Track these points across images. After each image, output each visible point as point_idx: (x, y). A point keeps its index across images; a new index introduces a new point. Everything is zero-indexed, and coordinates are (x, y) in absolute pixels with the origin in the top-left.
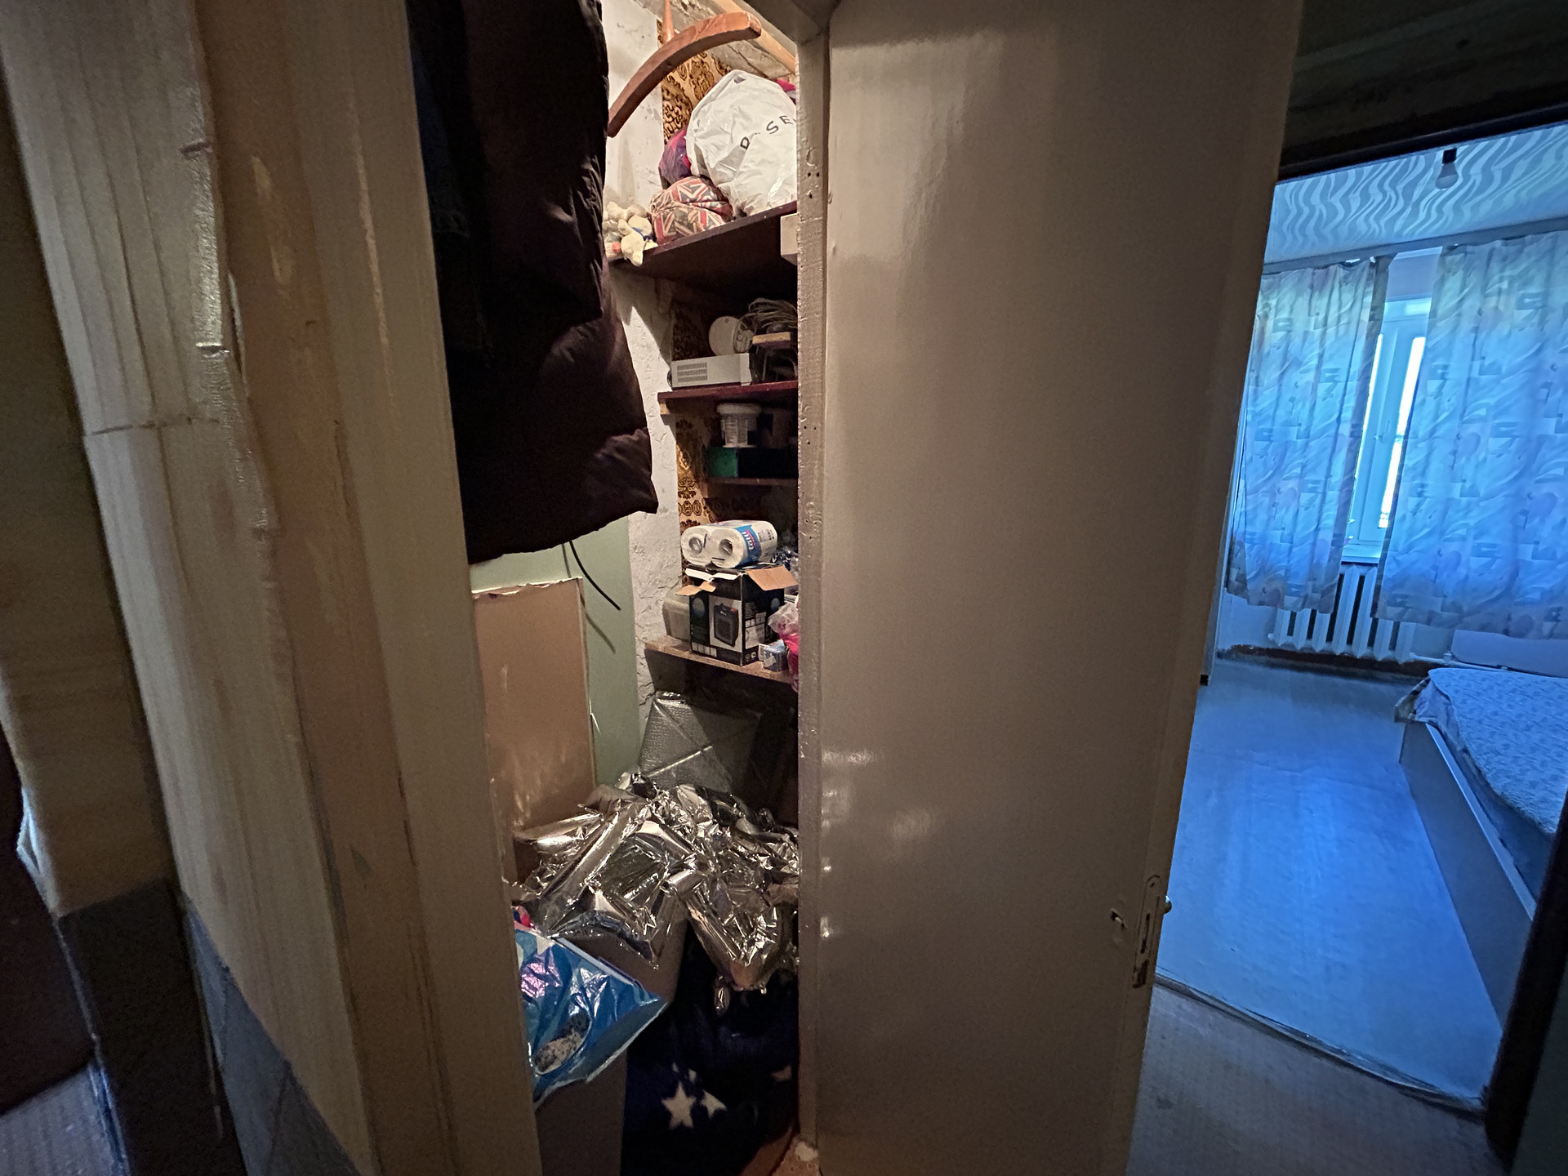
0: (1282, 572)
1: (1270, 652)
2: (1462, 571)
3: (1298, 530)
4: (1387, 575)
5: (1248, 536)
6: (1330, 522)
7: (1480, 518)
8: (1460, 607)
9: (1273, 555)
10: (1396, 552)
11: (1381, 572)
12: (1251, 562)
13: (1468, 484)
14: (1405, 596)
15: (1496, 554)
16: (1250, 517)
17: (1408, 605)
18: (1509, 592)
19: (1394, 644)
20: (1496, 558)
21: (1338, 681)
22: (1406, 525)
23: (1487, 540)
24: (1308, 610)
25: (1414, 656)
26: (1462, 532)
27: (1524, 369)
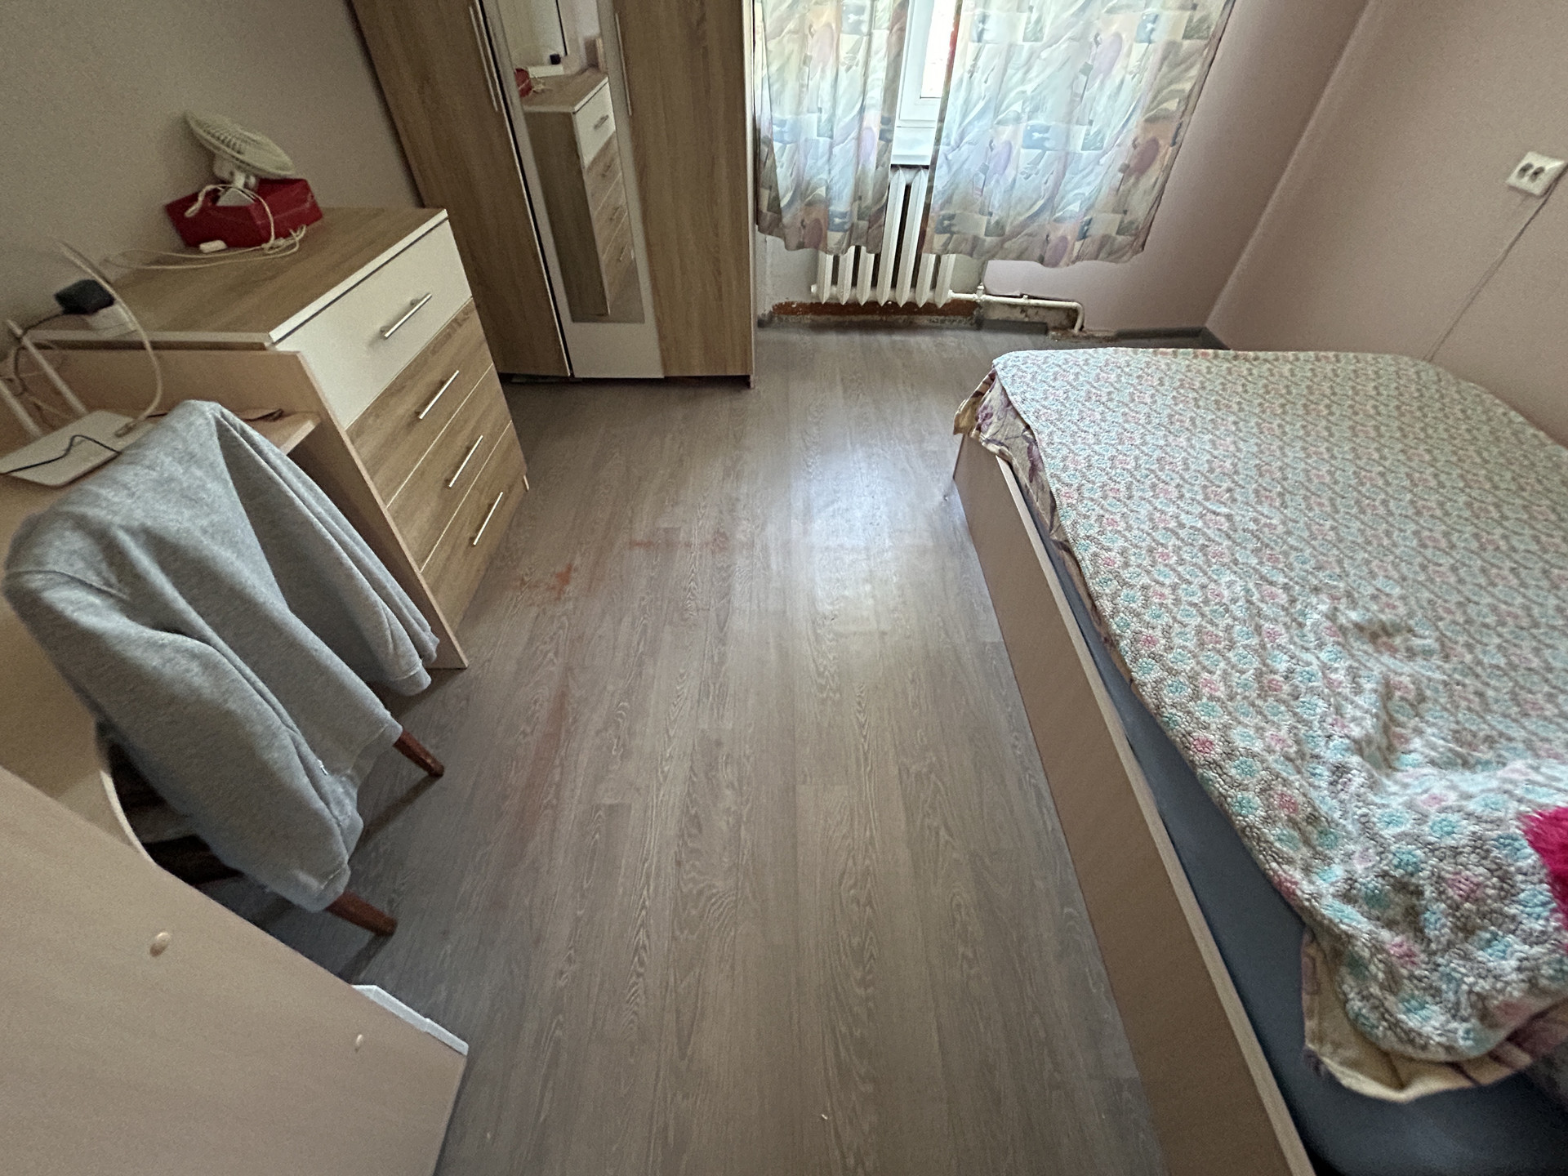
0: (822, 191)
1: (817, 308)
2: (1010, 172)
3: (839, 112)
4: (938, 185)
5: (776, 129)
6: (876, 94)
7: (1038, 80)
8: (1003, 228)
9: (810, 162)
10: (948, 144)
11: (931, 180)
12: (784, 178)
13: (1034, 16)
14: (951, 217)
15: (1047, 144)
16: (775, 87)
17: (955, 229)
18: (1051, 202)
19: (934, 286)
20: (1045, 149)
21: (883, 339)
22: (962, 94)
23: (1040, 120)
24: (852, 249)
25: (951, 295)
26: (1017, 107)
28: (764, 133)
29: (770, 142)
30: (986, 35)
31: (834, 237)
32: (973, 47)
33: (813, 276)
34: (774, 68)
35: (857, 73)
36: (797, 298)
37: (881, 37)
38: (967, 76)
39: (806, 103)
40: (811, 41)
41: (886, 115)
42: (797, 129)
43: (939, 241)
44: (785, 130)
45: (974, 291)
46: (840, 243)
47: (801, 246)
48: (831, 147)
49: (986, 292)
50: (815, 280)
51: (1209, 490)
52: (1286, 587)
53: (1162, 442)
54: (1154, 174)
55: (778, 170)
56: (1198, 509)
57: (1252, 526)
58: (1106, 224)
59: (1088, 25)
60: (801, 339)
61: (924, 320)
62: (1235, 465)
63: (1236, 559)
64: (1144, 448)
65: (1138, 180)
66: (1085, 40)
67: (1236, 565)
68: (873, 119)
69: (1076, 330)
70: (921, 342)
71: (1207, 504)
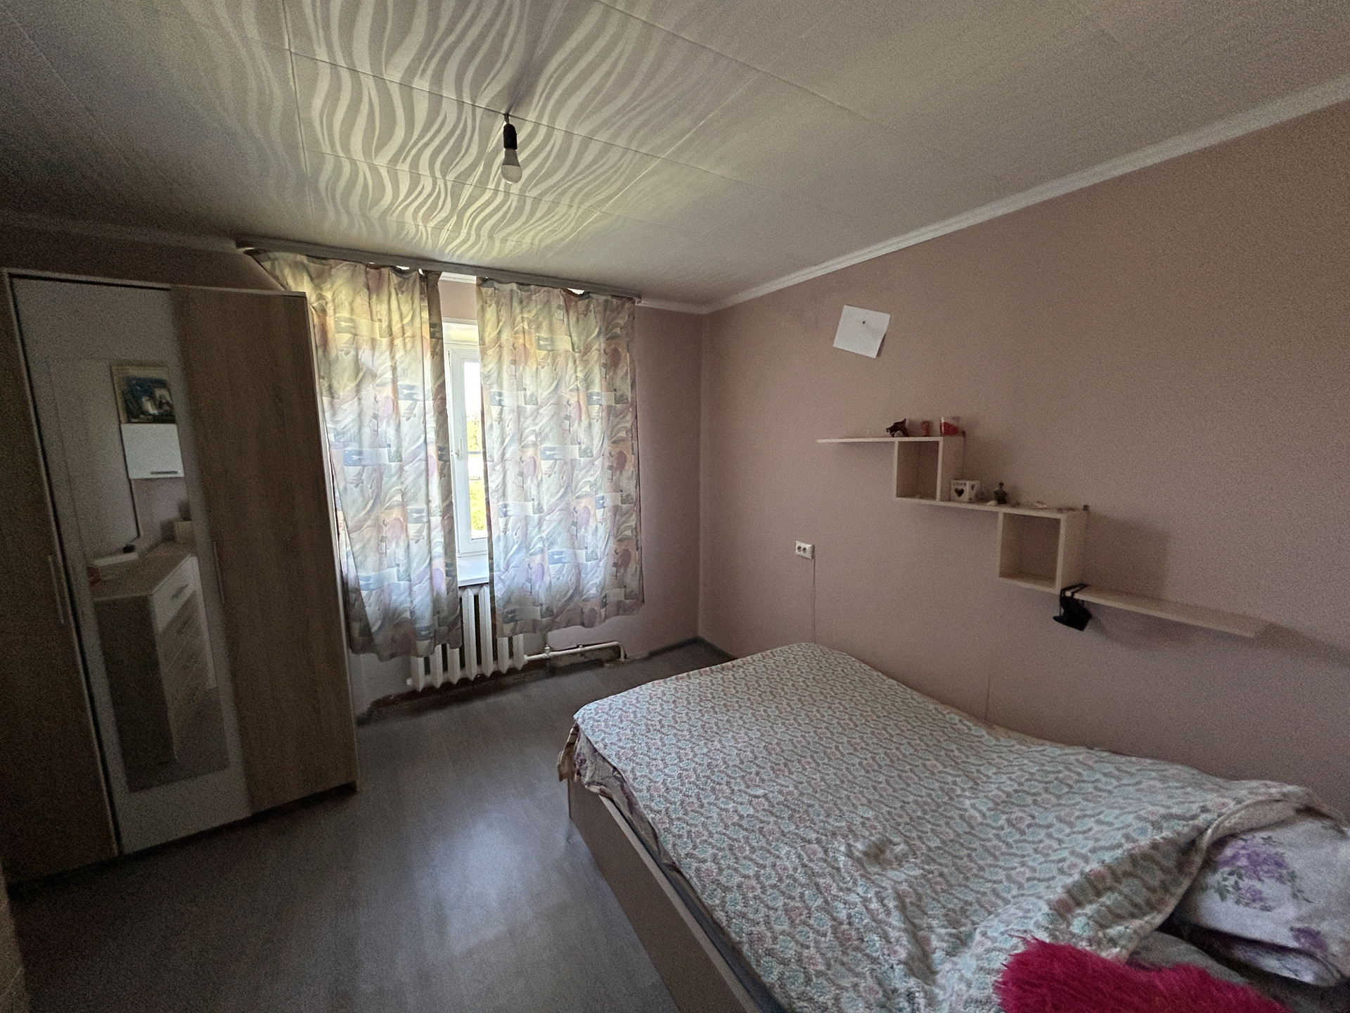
0: (408, 615)
1: (413, 694)
2: (547, 579)
3: (414, 565)
4: (498, 594)
5: (362, 583)
6: (438, 550)
7: (548, 530)
8: (552, 611)
9: (394, 597)
10: (499, 571)
11: (492, 592)
12: (372, 610)
13: (536, 503)
14: (513, 612)
15: (564, 560)
16: (359, 559)
17: (517, 618)
18: (578, 590)
19: (511, 655)
20: (564, 563)
21: (479, 705)
22: (502, 544)
23: (556, 549)
24: (439, 648)
25: (527, 658)
26: (540, 545)
27: (551, 402)
28: (351, 583)
29: (358, 591)
30: (509, 513)
31: (423, 645)
32: (502, 521)
33: (408, 671)
34: (357, 547)
35: (423, 542)
36: (393, 691)
37: (436, 520)
38: (502, 534)
39: (385, 562)
40: (385, 529)
41: (449, 561)
42: (380, 580)
43: (507, 628)
44: (371, 582)
45: (543, 651)
46: (427, 647)
47: (392, 656)
48: (410, 587)
49: (552, 650)
50: (409, 676)
51: (747, 778)
52: (818, 841)
53: (705, 750)
54: (633, 567)
55: (367, 608)
56: (746, 798)
57: (781, 798)
58: (616, 595)
59: (568, 504)
60: (399, 726)
61: (510, 680)
62: (752, 752)
63: (783, 832)
64: (696, 759)
65: (625, 570)
66: (569, 511)
67: (784, 835)
68: (439, 564)
69: (622, 659)
70: (511, 699)
71: (749, 791)
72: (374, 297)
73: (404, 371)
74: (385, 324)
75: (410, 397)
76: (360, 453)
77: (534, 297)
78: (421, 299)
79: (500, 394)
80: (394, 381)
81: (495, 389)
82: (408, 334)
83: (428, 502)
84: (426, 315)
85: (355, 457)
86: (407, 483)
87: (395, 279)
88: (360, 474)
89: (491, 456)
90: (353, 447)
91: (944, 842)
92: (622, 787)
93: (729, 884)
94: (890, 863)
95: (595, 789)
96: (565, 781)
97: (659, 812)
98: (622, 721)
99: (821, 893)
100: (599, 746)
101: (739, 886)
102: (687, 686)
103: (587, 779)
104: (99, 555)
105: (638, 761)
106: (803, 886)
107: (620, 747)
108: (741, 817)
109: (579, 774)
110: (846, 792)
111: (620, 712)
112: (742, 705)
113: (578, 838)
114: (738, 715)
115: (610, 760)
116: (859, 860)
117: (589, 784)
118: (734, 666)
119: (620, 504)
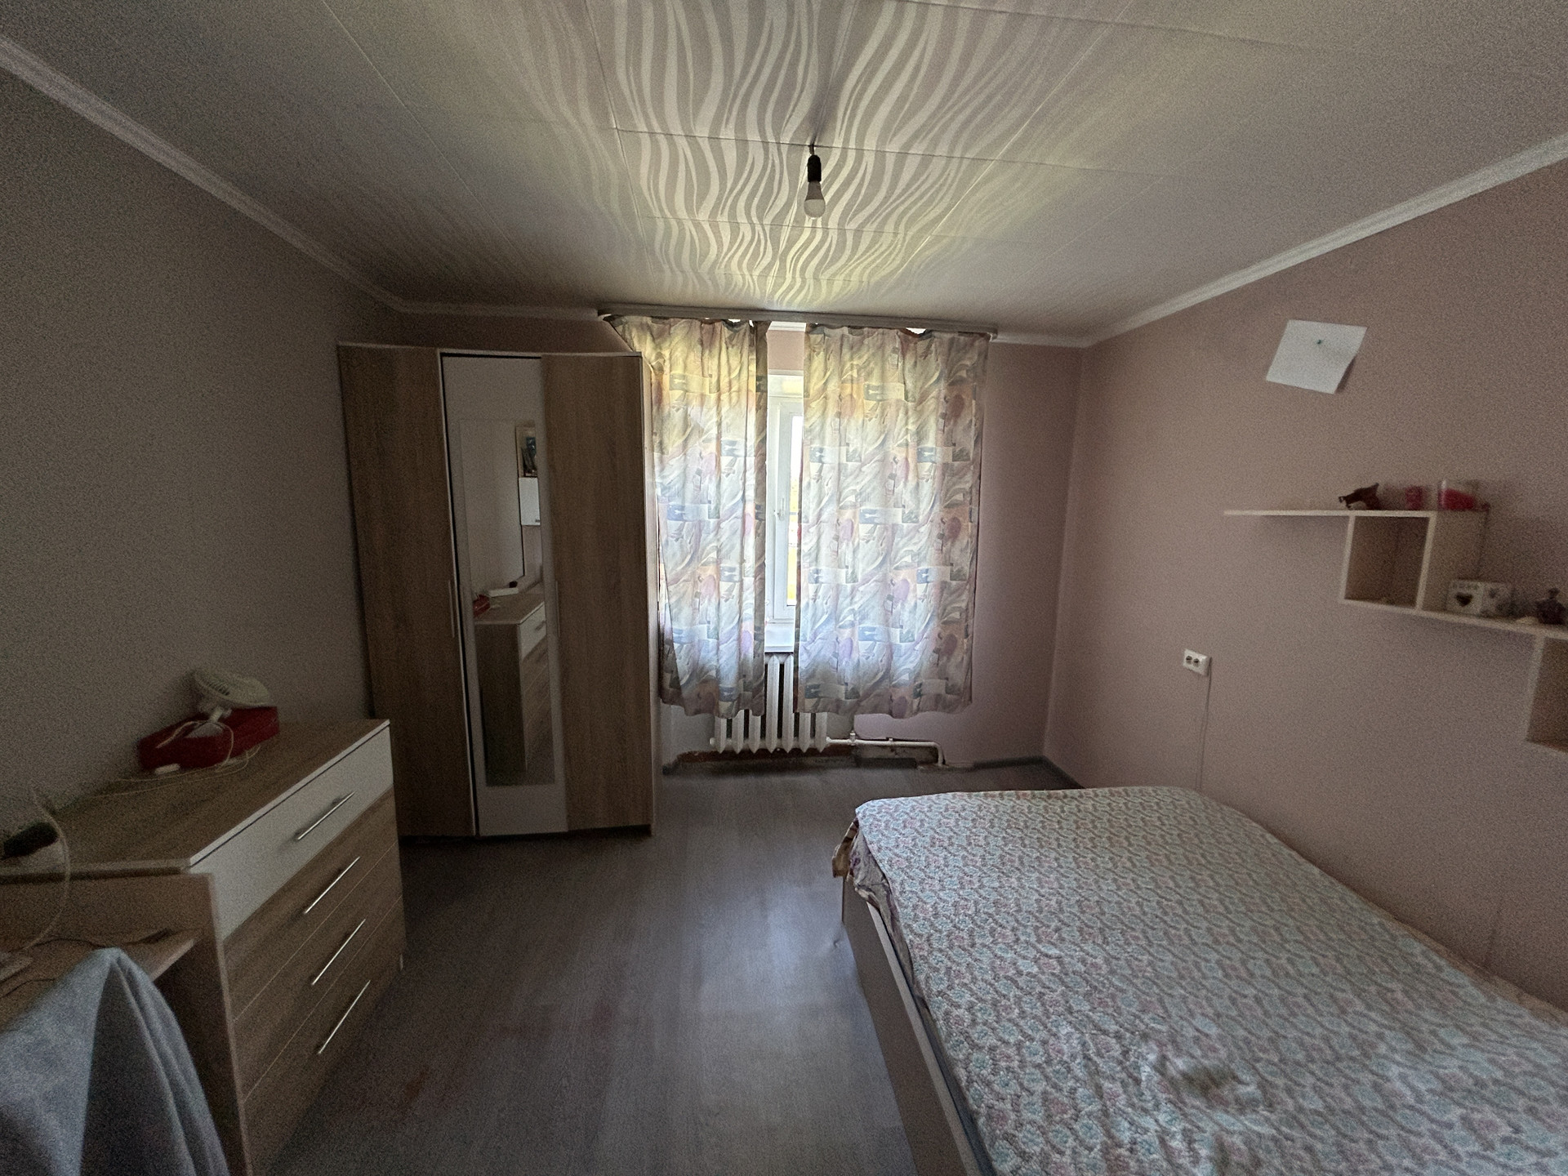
0: (713, 673)
1: (714, 755)
2: (855, 656)
3: (722, 624)
4: (802, 665)
5: (675, 635)
6: (749, 611)
7: (861, 602)
8: (858, 693)
9: (702, 654)
10: (805, 640)
11: (796, 662)
12: (682, 664)
13: (850, 570)
14: (818, 686)
15: (876, 638)
16: (674, 611)
17: (821, 695)
18: (888, 674)
19: (813, 734)
20: (876, 641)
21: (775, 780)
22: (810, 612)
23: (867, 624)
24: (742, 712)
25: (829, 740)
26: (850, 618)
27: (876, 459)
28: (667, 636)
29: (671, 643)
30: (820, 580)
31: (724, 706)
32: (812, 588)
33: (712, 731)
34: (673, 600)
35: (734, 601)
36: (697, 748)
37: (749, 581)
38: (811, 602)
39: (697, 619)
40: (700, 584)
41: (758, 625)
42: (692, 636)
43: (809, 703)
44: (682, 635)
45: (848, 737)
46: (729, 709)
47: (697, 712)
48: (718, 645)
49: (857, 737)
50: (712, 735)
51: (1040, 931)
52: (1118, 1037)
53: (996, 884)
54: (959, 656)
55: (678, 661)
56: (1032, 953)
57: (1080, 967)
58: (935, 686)
59: (885, 575)
60: (700, 784)
61: (810, 761)
62: (1059, 903)
63: (1070, 1007)
64: (981, 891)
65: (949, 659)
66: (886, 583)
67: (1071, 1013)
68: (749, 626)
69: (940, 764)
70: (808, 781)
71: (1040, 946)
72: (707, 353)
73: (728, 426)
74: (714, 379)
75: (731, 453)
76: (682, 508)
77: (866, 342)
78: (750, 352)
79: (821, 450)
80: (719, 437)
81: (816, 445)
82: (734, 388)
83: (742, 561)
84: (753, 367)
85: (677, 512)
86: (722, 540)
87: (726, 332)
88: (680, 529)
89: (806, 517)
90: (676, 502)
91: (1328, 1107)
92: (888, 896)
93: (980, 1042)
94: (1225, 1103)
95: (864, 894)
96: (841, 879)
97: (920, 936)
98: (905, 827)
99: (1101, 1097)
100: (873, 848)
101: (992, 1049)
102: (996, 806)
103: (857, 882)
104: (495, 587)
105: (911, 874)
106: (1077, 1080)
107: (897, 855)
108: (1020, 973)
109: (852, 874)
110: (1182, 992)
111: (906, 816)
112: (1064, 844)
113: (846, 945)
114: (1053, 855)
115: (881, 865)
116: (1172, 1081)
117: (859, 886)
118: (1065, 796)
119: (948, 580)
